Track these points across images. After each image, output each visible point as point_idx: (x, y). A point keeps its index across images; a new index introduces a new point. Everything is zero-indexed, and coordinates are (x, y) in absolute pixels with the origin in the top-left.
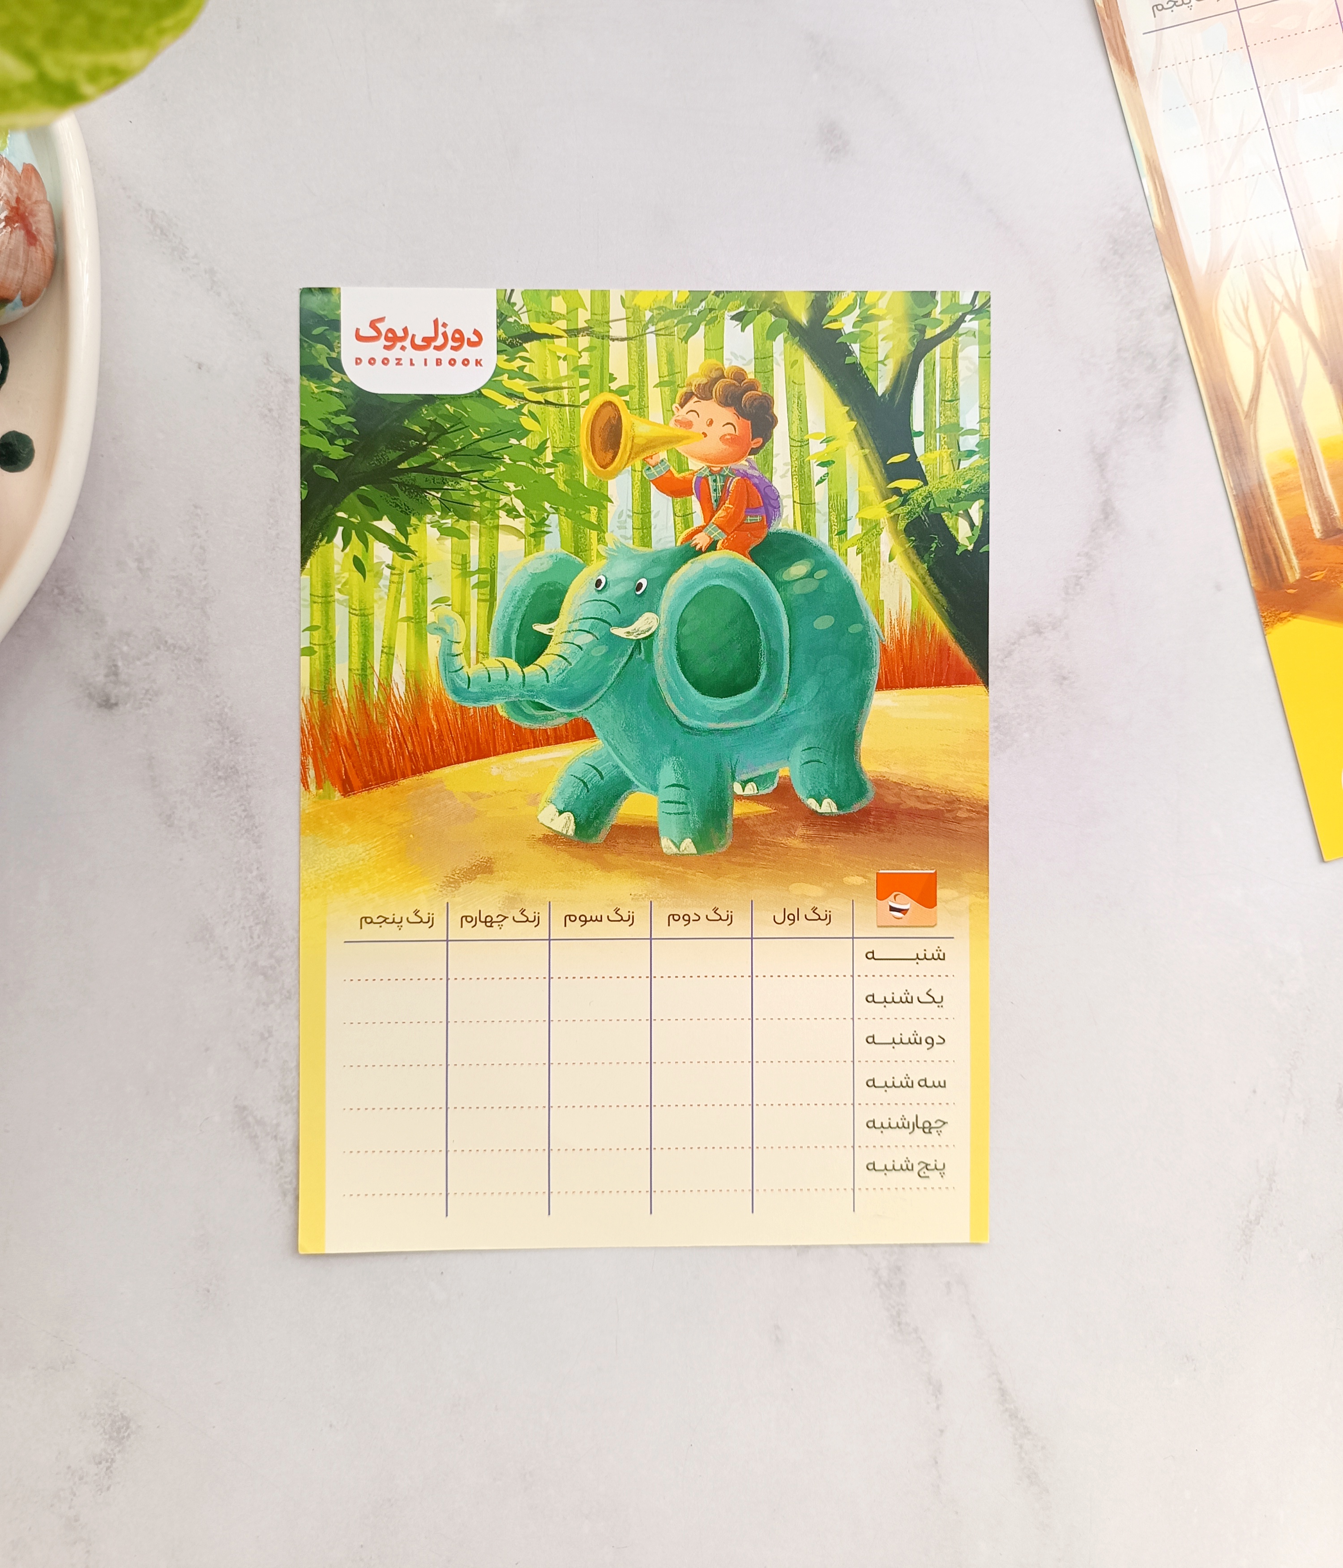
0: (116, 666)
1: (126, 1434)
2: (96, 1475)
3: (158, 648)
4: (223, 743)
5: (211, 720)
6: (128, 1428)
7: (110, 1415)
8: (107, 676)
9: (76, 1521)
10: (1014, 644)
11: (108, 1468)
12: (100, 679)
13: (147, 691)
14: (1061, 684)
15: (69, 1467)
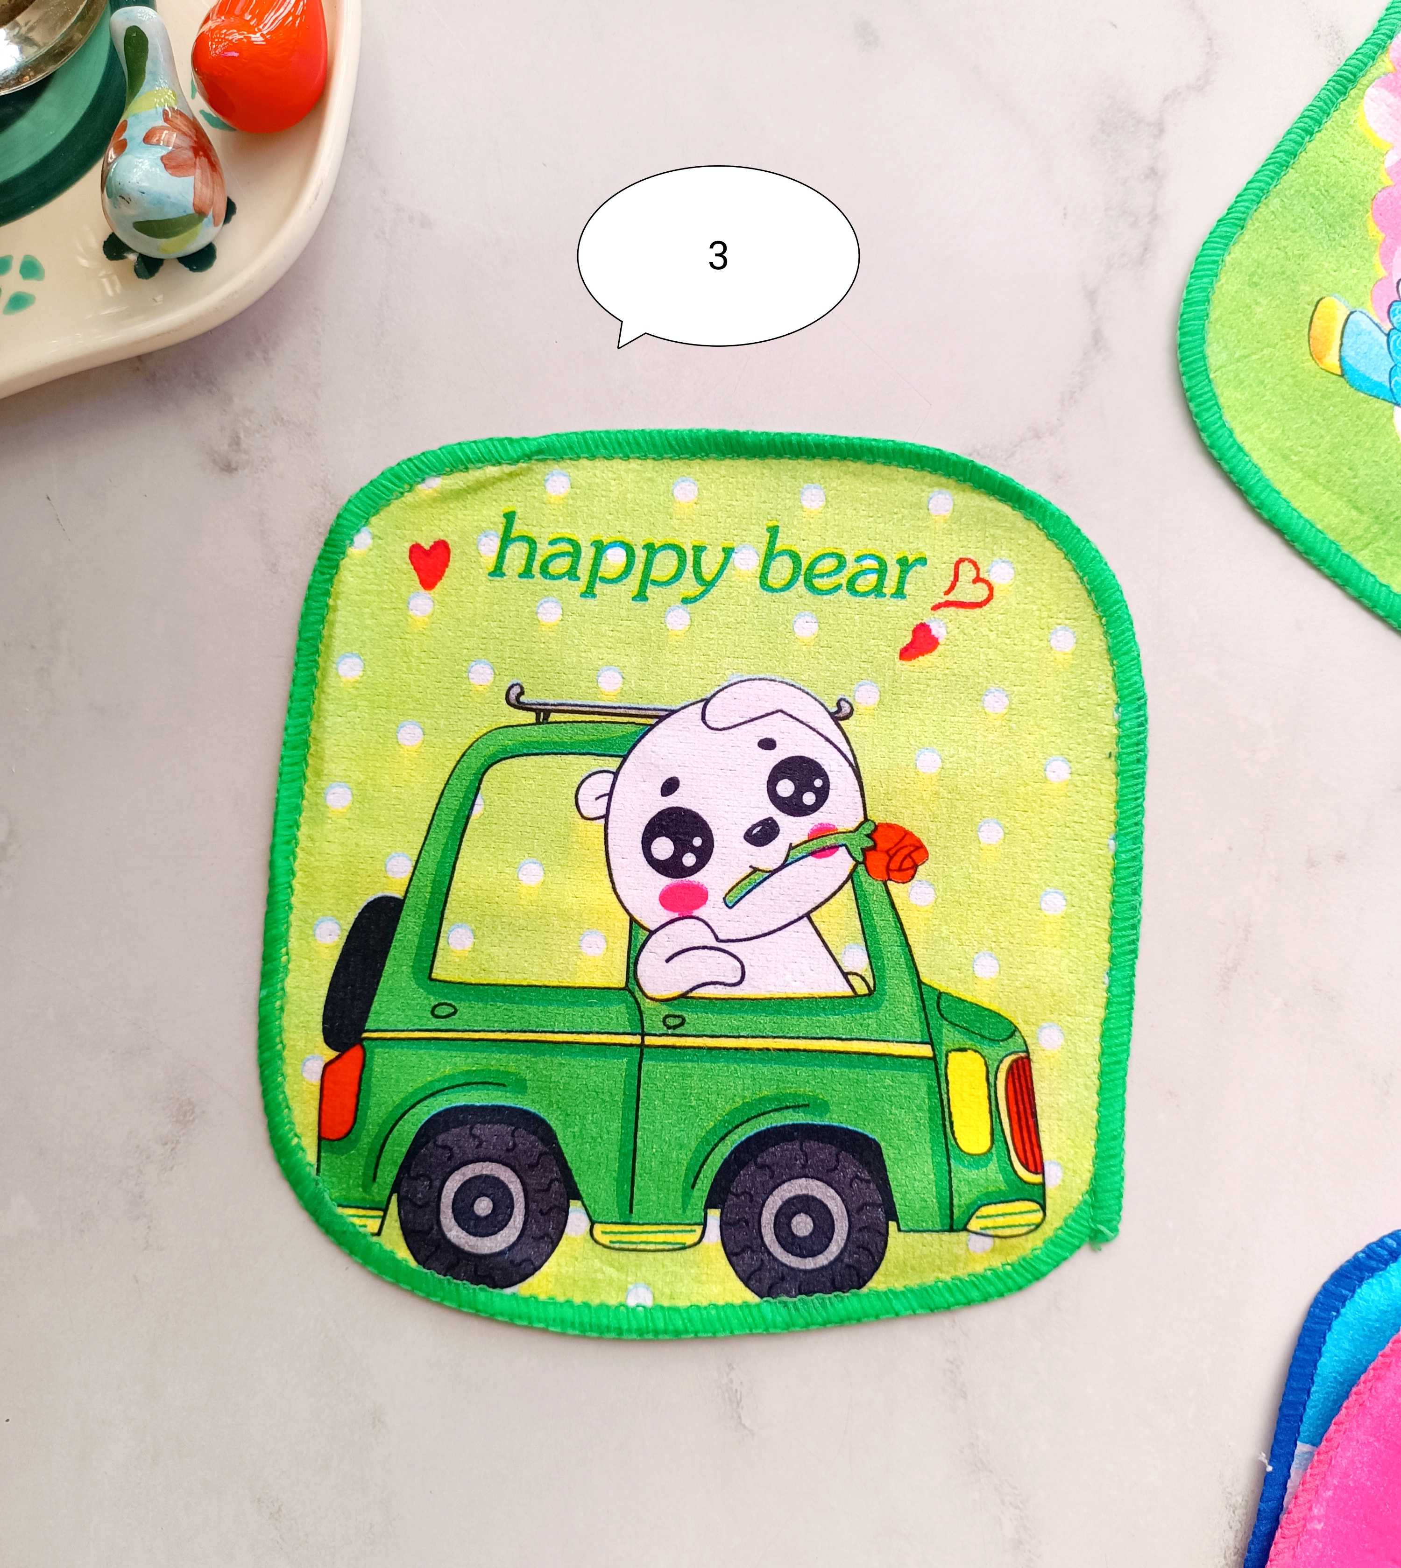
0: (238, 438)
1: (191, 1118)
2: (162, 1154)
3: (275, 423)
4: (325, 505)
5: (316, 485)
6: (193, 1113)
7: (178, 1099)
8: (230, 445)
9: (141, 1197)
10: (1015, 446)
11: (173, 1149)
12: (224, 448)
13: (263, 459)
14: (1057, 482)
15: (138, 1147)
